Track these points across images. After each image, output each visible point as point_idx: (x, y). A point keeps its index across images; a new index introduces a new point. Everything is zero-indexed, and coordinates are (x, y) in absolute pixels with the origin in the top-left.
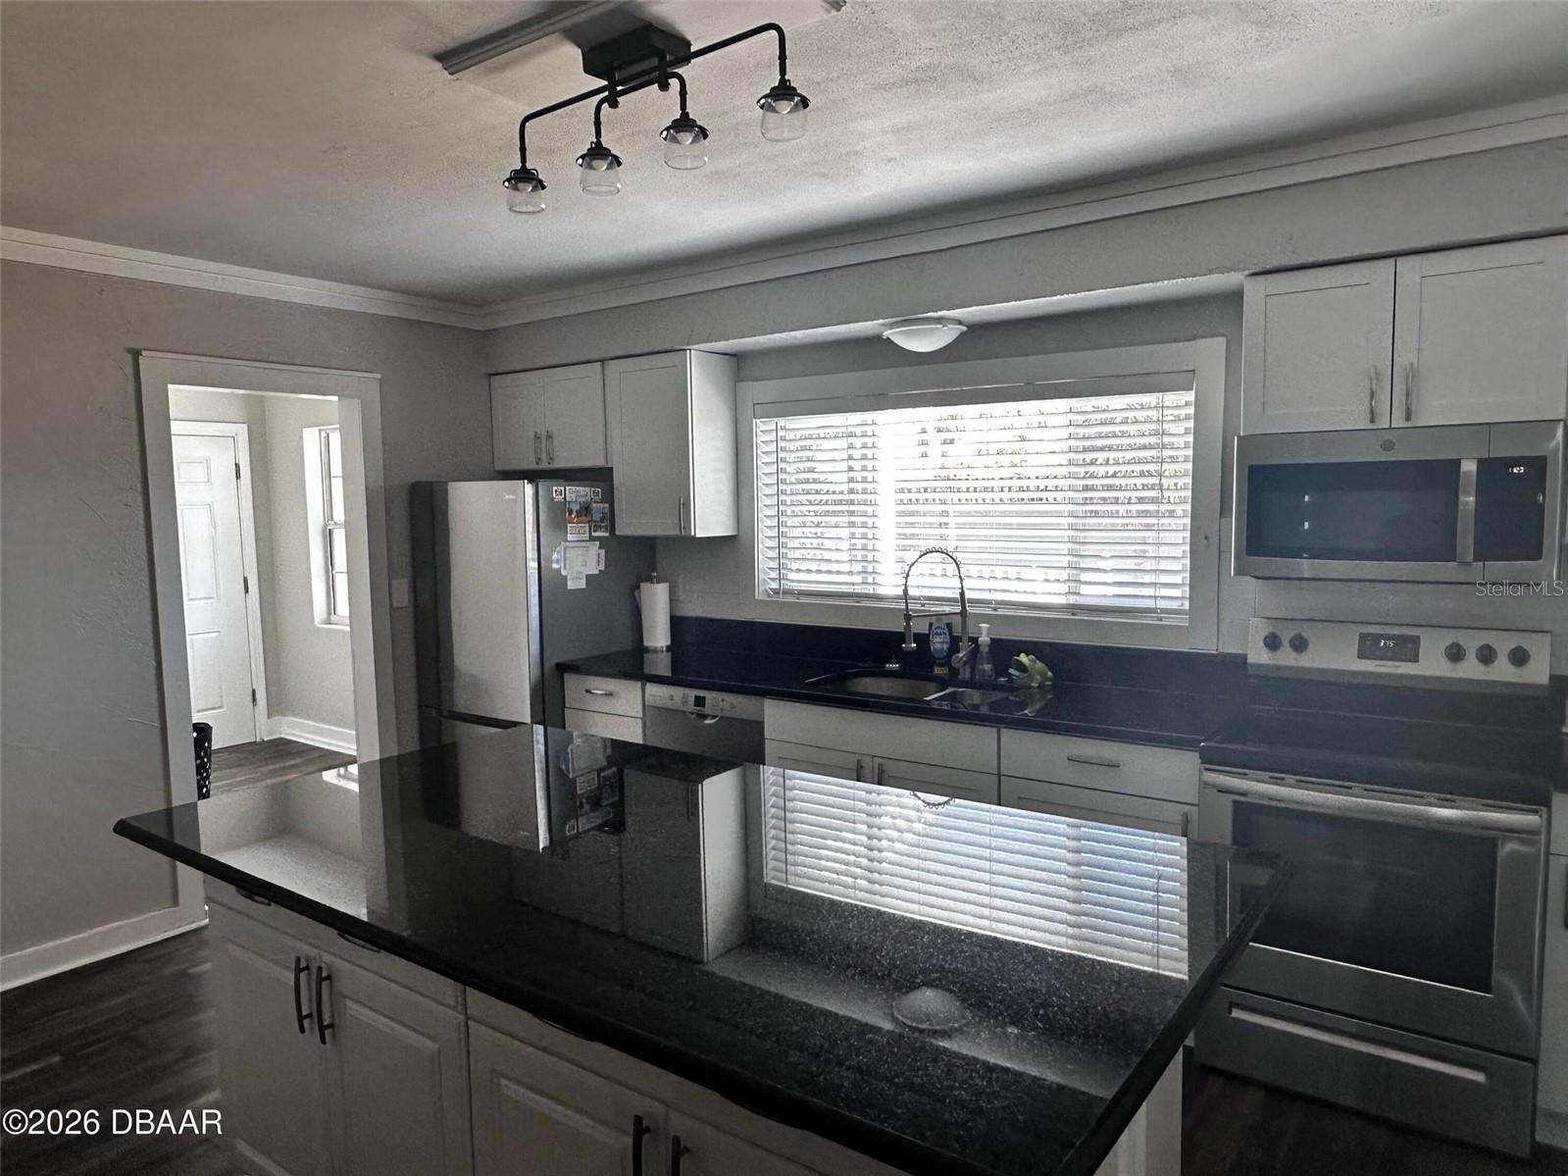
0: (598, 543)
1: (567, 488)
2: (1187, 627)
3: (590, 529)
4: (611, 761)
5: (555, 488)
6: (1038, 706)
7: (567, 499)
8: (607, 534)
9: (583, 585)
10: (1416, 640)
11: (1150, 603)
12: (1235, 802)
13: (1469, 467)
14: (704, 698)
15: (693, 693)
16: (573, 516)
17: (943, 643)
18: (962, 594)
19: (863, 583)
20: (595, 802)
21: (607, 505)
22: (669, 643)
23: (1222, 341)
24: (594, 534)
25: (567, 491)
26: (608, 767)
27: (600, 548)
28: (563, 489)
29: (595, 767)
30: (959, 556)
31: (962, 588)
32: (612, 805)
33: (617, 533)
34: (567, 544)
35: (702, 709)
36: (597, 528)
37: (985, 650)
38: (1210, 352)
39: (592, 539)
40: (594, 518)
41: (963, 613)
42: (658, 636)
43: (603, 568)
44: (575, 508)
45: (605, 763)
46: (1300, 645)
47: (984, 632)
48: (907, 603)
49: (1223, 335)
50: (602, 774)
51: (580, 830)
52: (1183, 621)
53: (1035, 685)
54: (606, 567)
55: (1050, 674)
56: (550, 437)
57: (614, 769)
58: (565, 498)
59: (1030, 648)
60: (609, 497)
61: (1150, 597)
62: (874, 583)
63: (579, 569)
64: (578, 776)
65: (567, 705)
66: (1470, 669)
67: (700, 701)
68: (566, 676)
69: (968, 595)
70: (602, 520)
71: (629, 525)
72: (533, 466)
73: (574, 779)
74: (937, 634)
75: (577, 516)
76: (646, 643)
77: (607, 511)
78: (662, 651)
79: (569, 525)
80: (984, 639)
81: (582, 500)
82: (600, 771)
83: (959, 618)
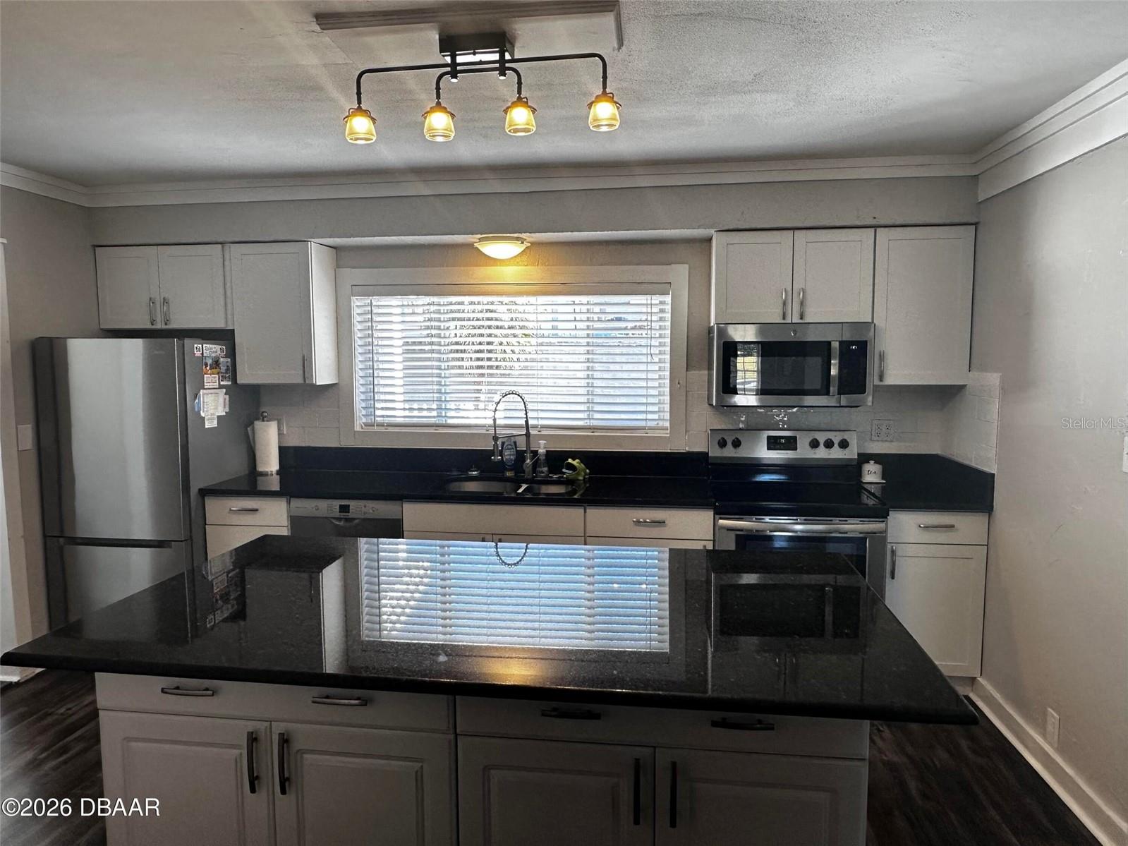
0: (224, 390)
1: (204, 345)
2: (669, 437)
3: (219, 379)
4: (235, 564)
5: (195, 346)
6: (582, 492)
7: (205, 355)
8: (230, 383)
9: (215, 424)
10: (795, 439)
11: (643, 424)
12: (737, 536)
13: (835, 345)
14: (348, 506)
15: (336, 504)
16: (208, 368)
17: (510, 455)
18: (527, 422)
19: (438, 416)
20: (225, 597)
21: (229, 360)
22: (278, 468)
23: (687, 266)
24: (222, 383)
25: (204, 348)
26: (232, 570)
27: (226, 394)
28: (200, 346)
29: (226, 570)
30: (527, 398)
31: (527, 418)
32: (236, 599)
33: (238, 382)
34: (205, 391)
35: (347, 514)
36: (224, 378)
37: (543, 458)
38: (680, 273)
39: (221, 387)
40: (221, 371)
41: (528, 435)
42: (270, 463)
43: (228, 411)
44: (209, 362)
45: (232, 567)
46: (737, 444)
47: (542, 446)
48: (495, 430)
49: (687, 263)
50: (230, 575)
51: (217, 622)
52: (666, 434)
53: (581, 478)
54: (230, 409)
55: (588, 471)
56: (165, 301)
57: (238, 570)
58: (202, 354)
59: (574, 455)
60: (232, 353)
61: (642, 420)
62: (446, 416)
63: (212, 411)
64: (214, 579)
65: (207, 523)
66: (821, 453)
67: (344, 509)
68: (206, 498)
69: (531, 422)
70: (227, 370)
71: (246, 376)
72: (149, 326)
73: (212, 581)
74: (508, 449)
75: (211, 369)
76: (260, 469)
77: (229, 364)
78: (272, 475)
79: (205, 376)
80: (542, 451)
81: (214, 355)
82: (228, 572)
83: (525, 437)
